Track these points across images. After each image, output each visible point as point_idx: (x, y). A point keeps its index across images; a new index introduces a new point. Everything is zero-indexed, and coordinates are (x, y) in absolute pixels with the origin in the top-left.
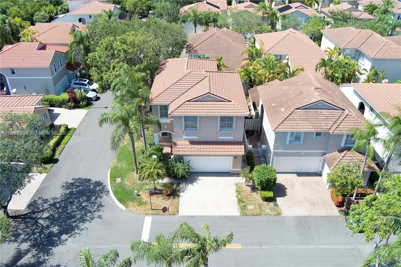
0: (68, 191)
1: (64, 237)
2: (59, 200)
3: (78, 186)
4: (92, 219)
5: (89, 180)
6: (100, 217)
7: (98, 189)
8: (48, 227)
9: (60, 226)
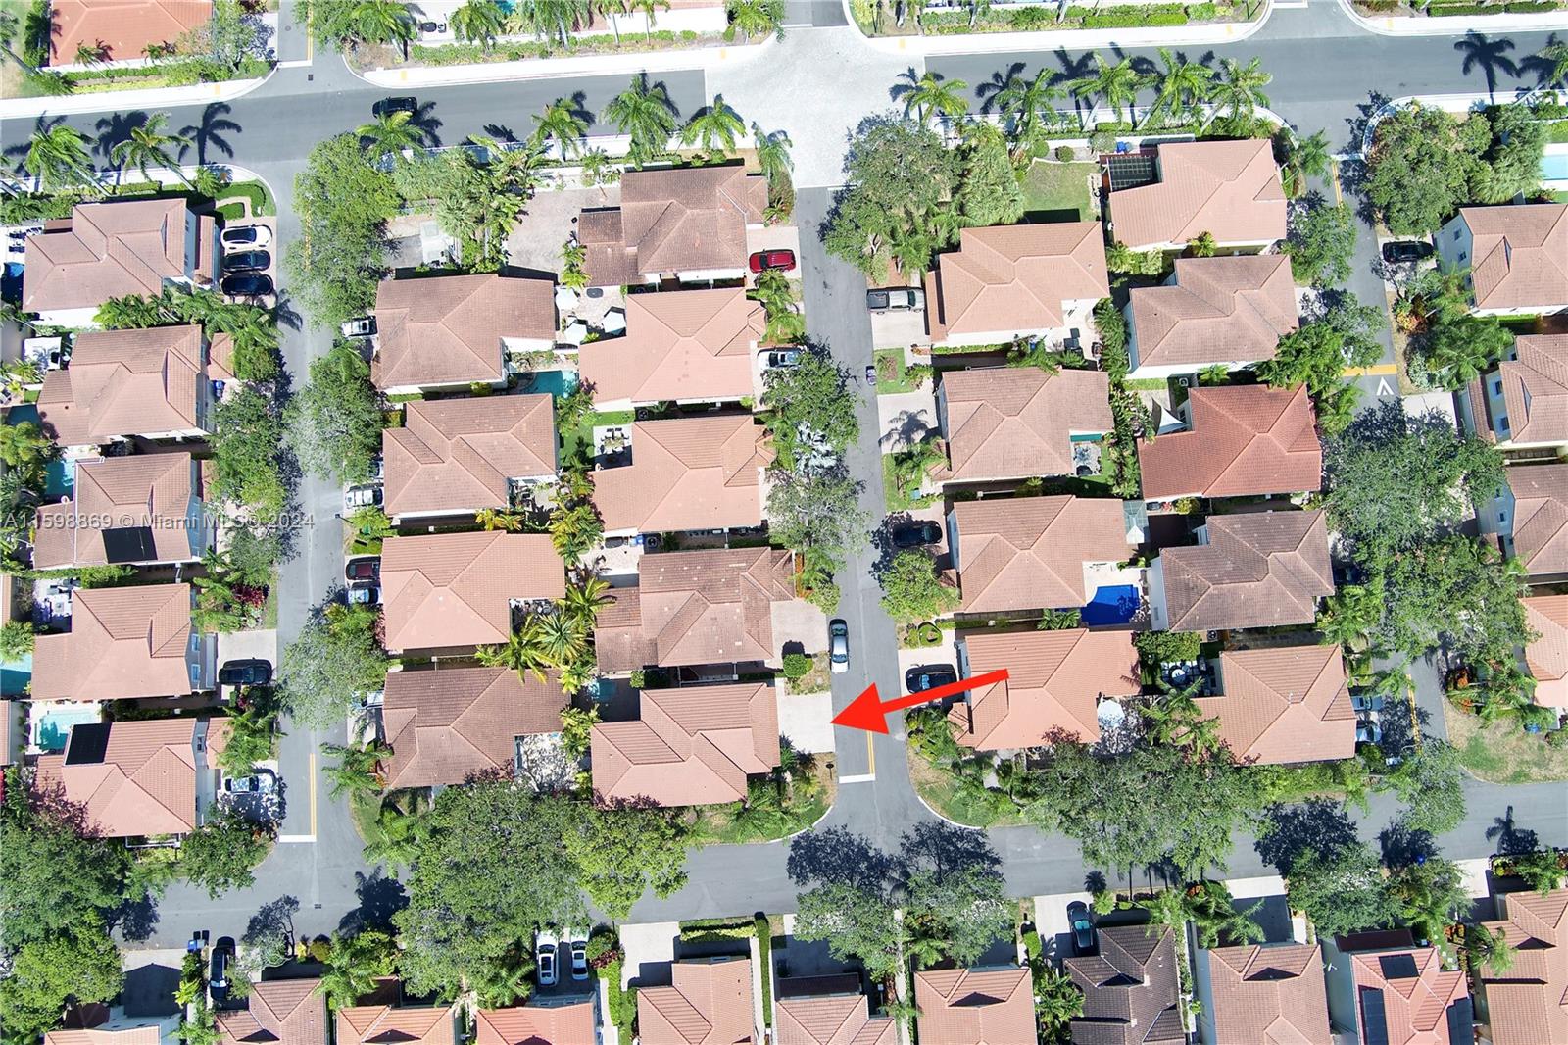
0: (811, 875)
1: (872, 853)
2: (825, 879)
3: (802, 867)
4: (847, 834)
5: (791, 859)
6: (844, 827)
7: (803, 844)
8: (862, 873)
9: (859, 863)
